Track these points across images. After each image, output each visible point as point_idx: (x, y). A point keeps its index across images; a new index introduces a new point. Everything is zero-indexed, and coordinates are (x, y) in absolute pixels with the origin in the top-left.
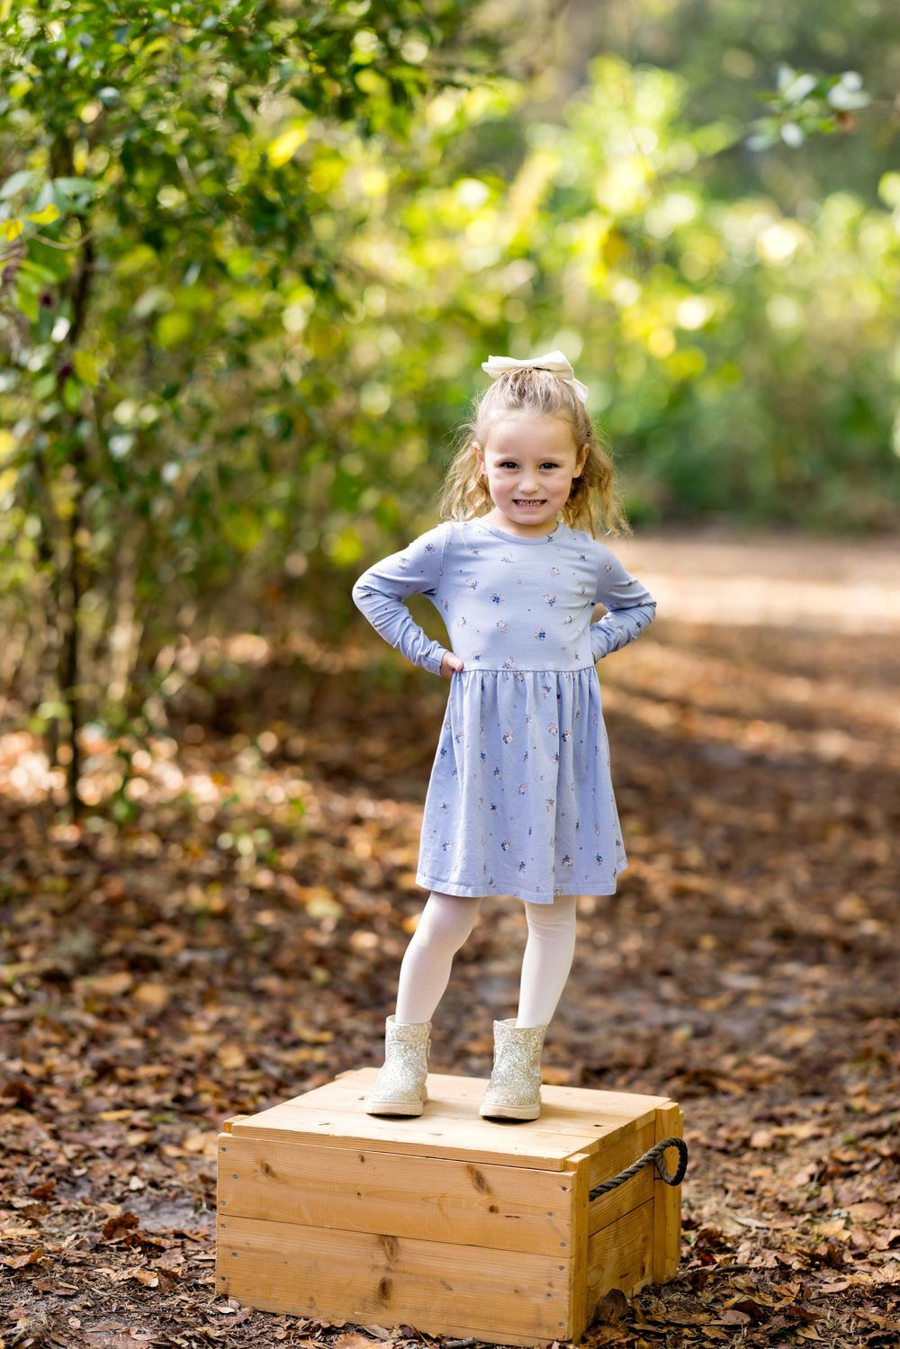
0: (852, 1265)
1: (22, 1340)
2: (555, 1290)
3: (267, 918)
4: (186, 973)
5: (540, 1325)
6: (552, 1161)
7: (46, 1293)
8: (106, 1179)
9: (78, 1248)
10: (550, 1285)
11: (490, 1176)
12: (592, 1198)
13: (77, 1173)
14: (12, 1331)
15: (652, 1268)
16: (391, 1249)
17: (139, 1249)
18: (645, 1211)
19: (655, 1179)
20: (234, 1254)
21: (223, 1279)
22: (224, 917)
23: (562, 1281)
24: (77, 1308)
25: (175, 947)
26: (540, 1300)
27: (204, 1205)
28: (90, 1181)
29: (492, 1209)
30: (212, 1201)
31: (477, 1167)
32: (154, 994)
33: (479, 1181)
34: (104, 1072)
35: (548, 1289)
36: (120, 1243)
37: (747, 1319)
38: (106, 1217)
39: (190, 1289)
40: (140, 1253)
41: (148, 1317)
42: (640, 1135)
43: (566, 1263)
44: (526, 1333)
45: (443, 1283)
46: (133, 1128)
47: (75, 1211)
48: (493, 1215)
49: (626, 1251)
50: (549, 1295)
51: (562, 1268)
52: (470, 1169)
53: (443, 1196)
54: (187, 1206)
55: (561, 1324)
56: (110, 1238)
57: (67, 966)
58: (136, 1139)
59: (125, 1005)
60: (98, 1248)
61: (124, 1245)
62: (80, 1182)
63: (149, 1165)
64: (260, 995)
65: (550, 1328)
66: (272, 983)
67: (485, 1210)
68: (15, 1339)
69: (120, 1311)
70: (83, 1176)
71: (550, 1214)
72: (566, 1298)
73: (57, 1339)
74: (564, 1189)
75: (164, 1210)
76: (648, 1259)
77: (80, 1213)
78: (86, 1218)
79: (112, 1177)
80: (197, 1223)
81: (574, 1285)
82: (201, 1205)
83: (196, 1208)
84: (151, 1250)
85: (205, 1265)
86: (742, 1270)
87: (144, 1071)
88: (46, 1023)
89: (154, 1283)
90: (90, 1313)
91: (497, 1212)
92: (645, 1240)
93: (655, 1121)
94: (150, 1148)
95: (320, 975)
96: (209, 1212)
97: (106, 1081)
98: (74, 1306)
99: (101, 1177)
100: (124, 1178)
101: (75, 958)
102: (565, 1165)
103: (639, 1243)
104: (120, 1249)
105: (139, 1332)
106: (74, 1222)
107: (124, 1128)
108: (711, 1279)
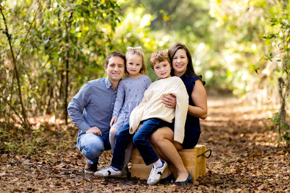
10: (192, 171)
12: (198, 157)
15: (202, 174)
18: (201, 163)
19: (203, 158)
20: (134, 170)
49: (200, 169)
51: (194, 168)
72: (194, 173)
76: (202, 172)
81: (195, 171)
92: (202, 168)
93: (203, 148)
108: (212, 176)
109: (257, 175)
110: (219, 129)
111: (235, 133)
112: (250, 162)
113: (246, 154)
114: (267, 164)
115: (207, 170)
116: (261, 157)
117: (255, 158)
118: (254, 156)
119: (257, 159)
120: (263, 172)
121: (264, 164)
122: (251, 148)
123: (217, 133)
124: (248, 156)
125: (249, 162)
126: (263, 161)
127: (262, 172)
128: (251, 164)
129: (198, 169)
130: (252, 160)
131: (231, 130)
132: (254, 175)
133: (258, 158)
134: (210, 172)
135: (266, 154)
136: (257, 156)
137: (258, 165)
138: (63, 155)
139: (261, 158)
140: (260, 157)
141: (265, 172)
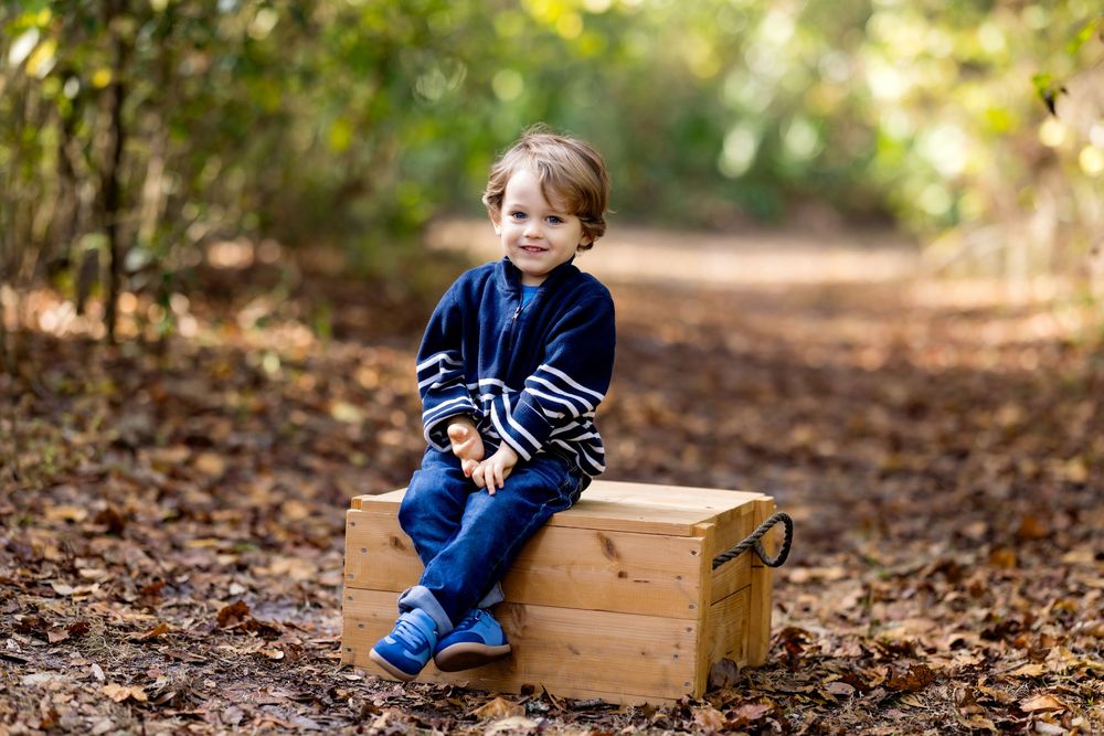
0: (925, 658)
1: (164, 693)
2: (682, 652)
3: (299, 417)
4: (235, 451)
5: (665, 685)
6: (681, 527)
7: (177, 660)
8: (207, 586)
9: (197, 629)
10: (677, 646)
11: (622, 544)
12: (715, 567)
13: (180, 580)
14: (153, 685)
15: (748, 653)
16: (519, 616)
17: (256, 633)
18: (744, 594)
19: (752, 567)
20: (361, 626)
21: (349, 650)
22: (262, 414)
23: (690, 641)
24: (210, 672)
25: (222, 431)
26: (665, 661)
27: (308, 604)
28: (191, 587)
29: (621, 575)
30: (314, 600)
31: (606, 534)
32: (211, 464)
33: (609, 548)
34: (183, 514)
35: (675, 651)
36: (237, 628)
37: (851, 690)
38: (216, 610)
39: (312, 661)
40: (256, 637)
41: (280, 681)
42: (743, 521)
43: (694, 625)
44: (651, 693)
45: (570, 648)
46: (221, 552)
47: (186, 605)
48: (622, 580)
49: (732, 631)
50: (676, 656)
51: (689, 630)
52: (600, 537)
53: (573, 563)
54: (290, 605)
55: (687, 684)
56: (223, 626)
57: (132, 439)
58: (225, 560)
59: (188, 471)
60: (215, 632)
61: (239, 631)
62: (183, 587)
63: (245, 578)
64: (308, 472)
65: (676, 688)
66: (315, 462)
67: (613, 575)
68: (156, 692)
69: (251, 675)
70: (185, 583)
71: (679, 578)
72: (693, 659)
73: (199, 694)
74: (694, 553)
75: (268, 609)
76: (745, 642)
77: (191, 607)
78: (197, 611)
79: (212, 585)
80: (301, 619)
81: (700, 646)
82: (304, 604)
83: (300, 607)
84: (268, 633)
85: (321, 647)
86: (828, 658)
87: (217, 516)
88: (121, 477)
89: (280, 655)
90: (224, 676)
91: (626, 577)
92: (744, 623)
93: (754, 512)
94: (241, 568)
95: (358, 458)
96: (312, 609)
97: (185, 519)
98: (208, 670)
99: (203, 584)
100: (224, 585)
101: (138, 433)
102: (694, 531)
103: (739, 625)
104: (236, 634)
105: (275, 691)
106: (186, 614)
107: (212, 553)
108: (803, 663)
109: (1052, 665)
110: (843, 385)
111: (916, 410)
112: (1006, 579)
113: (977, 529)
114: (1093, 588)
115: (778, 622)
116: (1056, 546)
117: (1025, 554)
118: (1019, 540)
119: (1035, 561)
120: (1080, 645)
121: (1073, 588)
122: (1000, 489)
123: (833, 406)
124: (990, 535)
125: (998, 577)
126: (1067, 574)
127: (1077, 645)
128: (1010, 591)
129: (722, 629)
130: (1012, 562)
131: (898, 392)
132: (1033, 670)
133: (1038, 551)
134: (793, 638)
135: (1080, 530)
136: (1036, 539)
137: (1047, 597)
138: (23, 515)
139: (1056, 552)
140: (1047, 546)
141: (1088, 647)
